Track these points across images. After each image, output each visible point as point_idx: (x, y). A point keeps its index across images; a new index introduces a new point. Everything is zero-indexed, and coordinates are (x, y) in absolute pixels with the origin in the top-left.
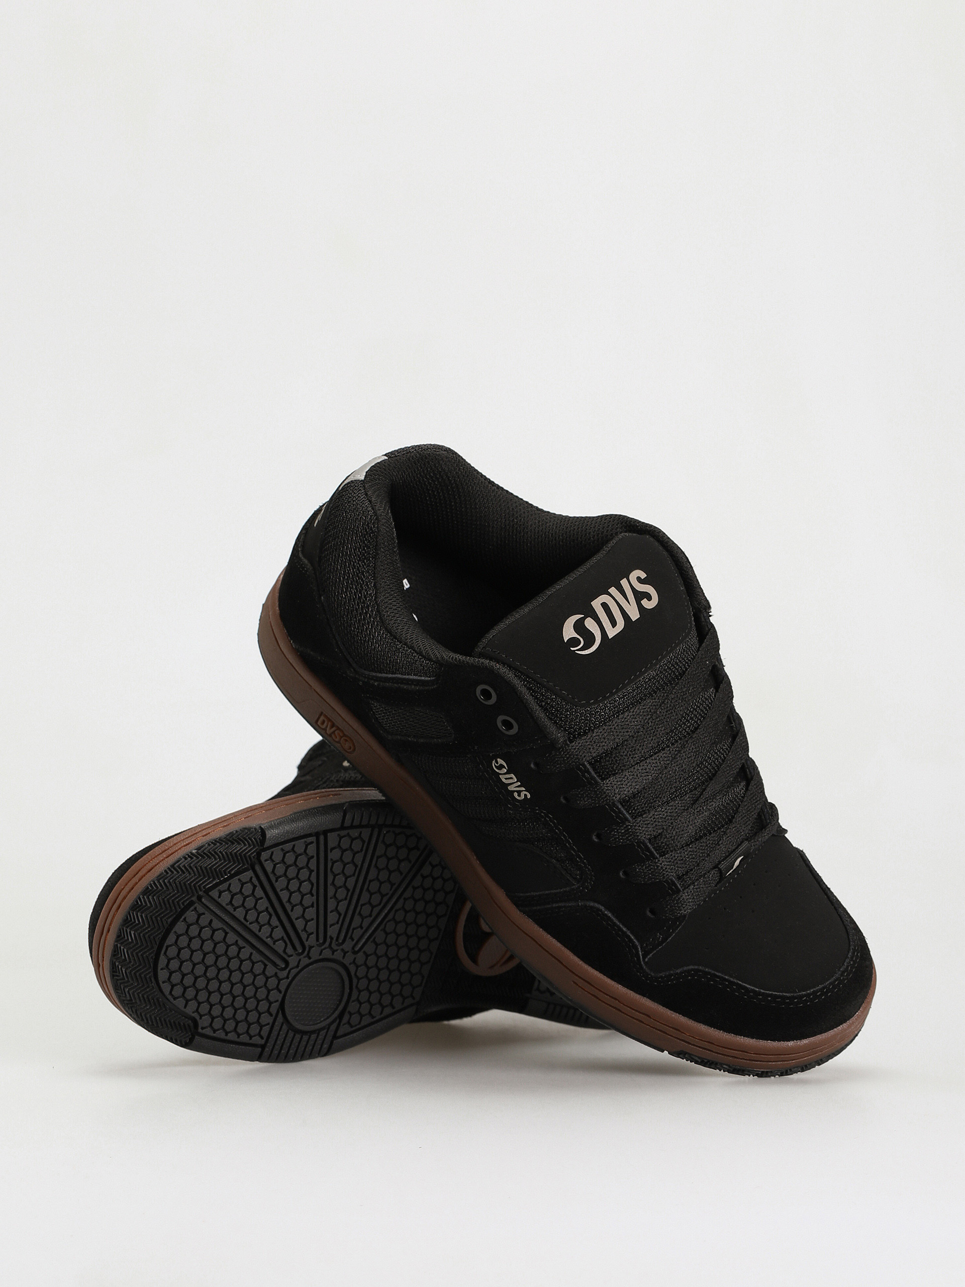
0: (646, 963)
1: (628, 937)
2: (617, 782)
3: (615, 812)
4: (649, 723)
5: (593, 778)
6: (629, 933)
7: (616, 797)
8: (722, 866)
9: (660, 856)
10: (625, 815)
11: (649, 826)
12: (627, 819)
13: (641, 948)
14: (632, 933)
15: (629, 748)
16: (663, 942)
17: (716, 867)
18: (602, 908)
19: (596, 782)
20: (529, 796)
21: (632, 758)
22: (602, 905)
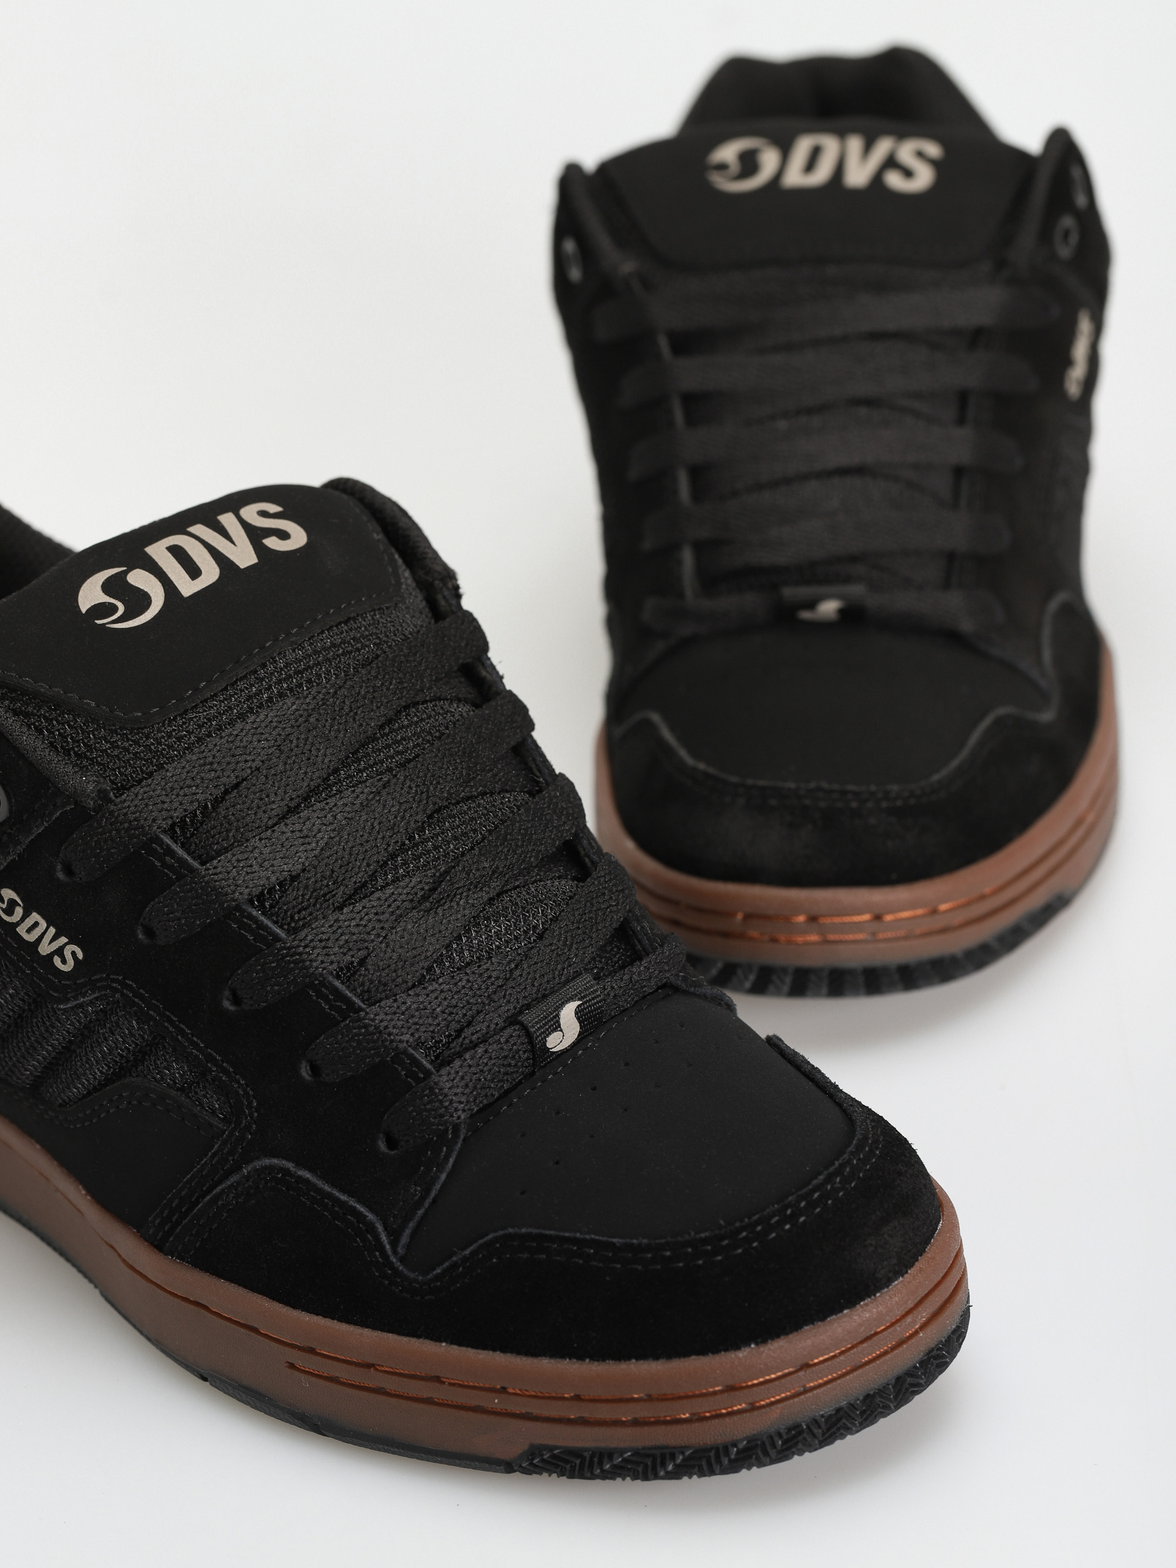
0: (402, 1260)
1: (353, 1211)
2: (238, 861)
3: (251, 931)
4: (291, 742)
5: (182, 862)
6: (352, 1202)
7: (241, 894)
8: (528, 1018)
9: (370, 1005)
10: (270, 928)
11: (330, 944)
12: (277, 938)
13: (386, 1229)
14: (359, 1202)
15: (255, 793)
16: (423, 1198)
17: (513, 1020)
18: (290, 1166)
19: (192, 870)
20: (80, 955)
21: (265, 812)
22: (288, 1160)
